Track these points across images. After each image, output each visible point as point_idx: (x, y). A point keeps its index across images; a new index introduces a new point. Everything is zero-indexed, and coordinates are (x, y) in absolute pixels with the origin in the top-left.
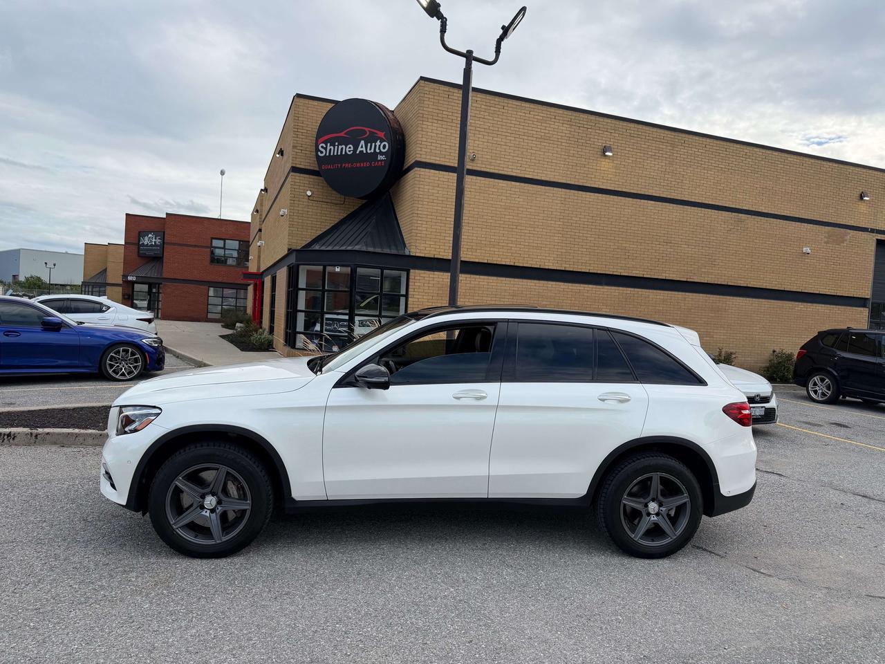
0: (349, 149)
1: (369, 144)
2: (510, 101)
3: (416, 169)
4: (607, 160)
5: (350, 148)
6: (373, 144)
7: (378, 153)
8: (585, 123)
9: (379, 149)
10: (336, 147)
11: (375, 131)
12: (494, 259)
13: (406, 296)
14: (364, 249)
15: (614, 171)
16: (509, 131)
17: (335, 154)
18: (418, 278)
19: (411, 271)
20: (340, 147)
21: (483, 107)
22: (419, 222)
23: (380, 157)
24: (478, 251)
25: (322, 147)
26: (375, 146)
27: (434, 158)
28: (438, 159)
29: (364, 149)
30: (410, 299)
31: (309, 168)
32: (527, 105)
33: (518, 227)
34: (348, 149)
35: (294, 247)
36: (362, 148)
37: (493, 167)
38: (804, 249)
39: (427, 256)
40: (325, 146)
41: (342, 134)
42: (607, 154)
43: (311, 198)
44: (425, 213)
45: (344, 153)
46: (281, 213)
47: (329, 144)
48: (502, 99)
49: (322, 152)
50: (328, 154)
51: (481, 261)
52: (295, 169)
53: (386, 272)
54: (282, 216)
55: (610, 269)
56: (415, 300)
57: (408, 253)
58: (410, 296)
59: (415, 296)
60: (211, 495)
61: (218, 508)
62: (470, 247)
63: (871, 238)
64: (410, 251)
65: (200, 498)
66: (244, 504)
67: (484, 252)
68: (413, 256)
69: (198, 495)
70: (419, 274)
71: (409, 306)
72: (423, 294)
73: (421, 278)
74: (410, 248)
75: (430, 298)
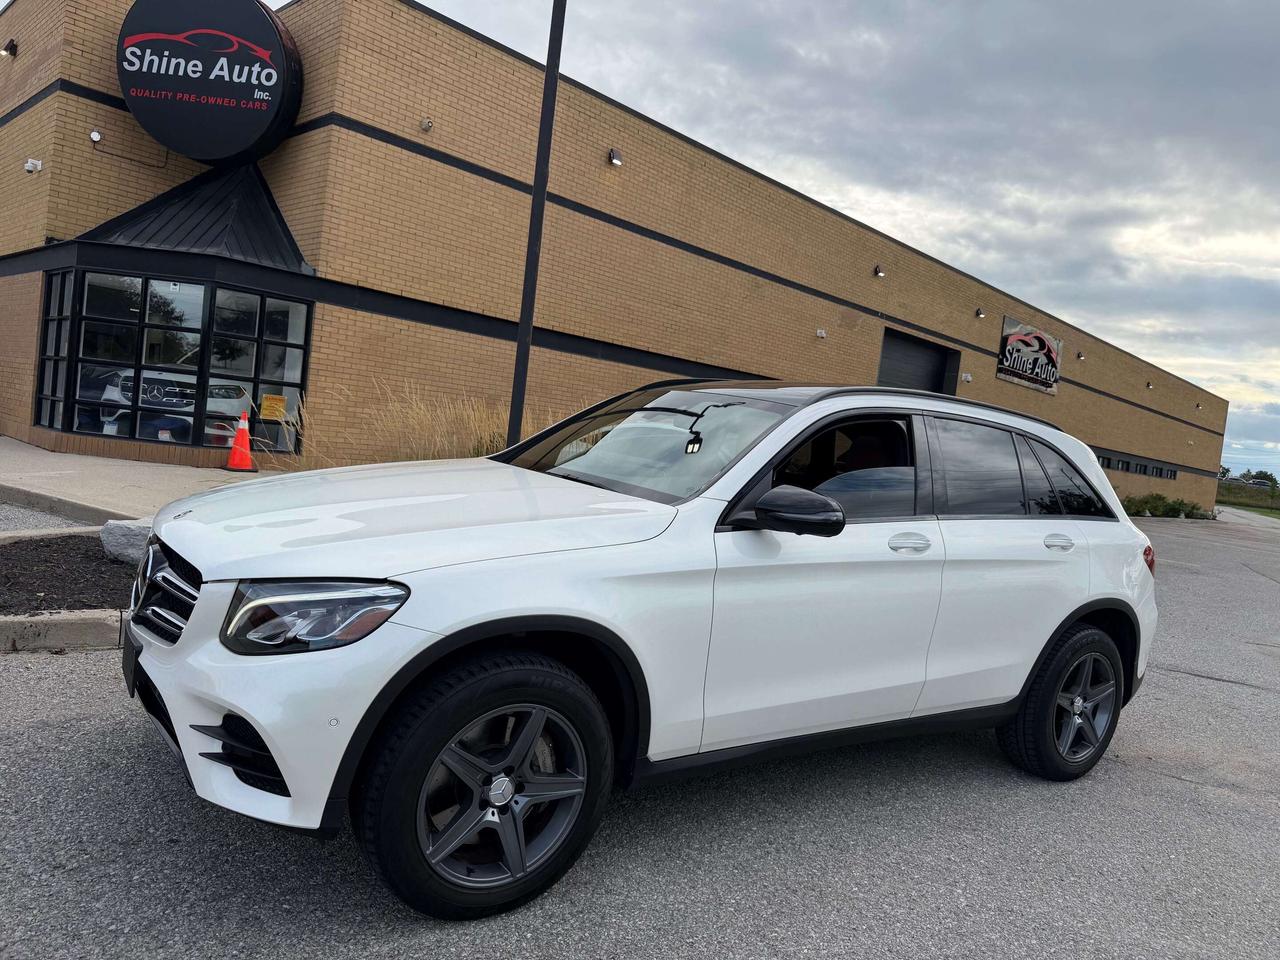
0: (194, 68)
1: (237, 68)
2: (487, 47)
3: (334, 127)
4: (613, 172)
5: (195, 66)
6: (246, 69)
7: (255, 86)
8: (588, 107)
9: (258, 78)
10: (165, 60)
11: (252, 46)
12: (453, 300)
13: (306, 348)
14: (226, 254)
15: (621, 189)
16: (482, 95)
17: (163, 71)
18: (329, 318)
19: (318, 305)
20: (174, 61)
21: (445, 46)
22: (333, 220)
23: (258, 94)
24: (429, 284)
25: (133, 53)
26: (250, 73)
27: (364, 114)
28: (371, 116)
29: (225, 73)
30: (313, 354)
31: (96, 88)
32: (510, 59)
34: (190, 68)
35: (59, 235)
36: (221, 69)
37: (456, 148)
38: (818, 331)
39: (345, 281)
40: (139, 53)
41: (180, 38)
42: (615, 161)
43: (98, 147)
44: (345, 206)
45: (181, 73)
46: (28, 166)
47: (148, 51)
48: (474, 41)
49: (132, 64)
50: (145, 69)
51: (433, 301)
52: (66, 86)
53: (269, 301)
54: (30, 172)
55: (610, 336)
56: (322, 356)
57: (311, 273)
58: (313, 349)
59: (322, 350)
60: (503, 775)
61: (516, 802)
62: (417, 276)
63: (880, 325)
64: (315, 270)
65: (484, 785)
66: (573, 787)
67: (438, 286)
68: (320, 279)
69: (480, 777)
70: (331, 311)
71: (312, 366)
72: (337, 347)
73: (334, 319)
74: (314, 263)
75: (349, 355)
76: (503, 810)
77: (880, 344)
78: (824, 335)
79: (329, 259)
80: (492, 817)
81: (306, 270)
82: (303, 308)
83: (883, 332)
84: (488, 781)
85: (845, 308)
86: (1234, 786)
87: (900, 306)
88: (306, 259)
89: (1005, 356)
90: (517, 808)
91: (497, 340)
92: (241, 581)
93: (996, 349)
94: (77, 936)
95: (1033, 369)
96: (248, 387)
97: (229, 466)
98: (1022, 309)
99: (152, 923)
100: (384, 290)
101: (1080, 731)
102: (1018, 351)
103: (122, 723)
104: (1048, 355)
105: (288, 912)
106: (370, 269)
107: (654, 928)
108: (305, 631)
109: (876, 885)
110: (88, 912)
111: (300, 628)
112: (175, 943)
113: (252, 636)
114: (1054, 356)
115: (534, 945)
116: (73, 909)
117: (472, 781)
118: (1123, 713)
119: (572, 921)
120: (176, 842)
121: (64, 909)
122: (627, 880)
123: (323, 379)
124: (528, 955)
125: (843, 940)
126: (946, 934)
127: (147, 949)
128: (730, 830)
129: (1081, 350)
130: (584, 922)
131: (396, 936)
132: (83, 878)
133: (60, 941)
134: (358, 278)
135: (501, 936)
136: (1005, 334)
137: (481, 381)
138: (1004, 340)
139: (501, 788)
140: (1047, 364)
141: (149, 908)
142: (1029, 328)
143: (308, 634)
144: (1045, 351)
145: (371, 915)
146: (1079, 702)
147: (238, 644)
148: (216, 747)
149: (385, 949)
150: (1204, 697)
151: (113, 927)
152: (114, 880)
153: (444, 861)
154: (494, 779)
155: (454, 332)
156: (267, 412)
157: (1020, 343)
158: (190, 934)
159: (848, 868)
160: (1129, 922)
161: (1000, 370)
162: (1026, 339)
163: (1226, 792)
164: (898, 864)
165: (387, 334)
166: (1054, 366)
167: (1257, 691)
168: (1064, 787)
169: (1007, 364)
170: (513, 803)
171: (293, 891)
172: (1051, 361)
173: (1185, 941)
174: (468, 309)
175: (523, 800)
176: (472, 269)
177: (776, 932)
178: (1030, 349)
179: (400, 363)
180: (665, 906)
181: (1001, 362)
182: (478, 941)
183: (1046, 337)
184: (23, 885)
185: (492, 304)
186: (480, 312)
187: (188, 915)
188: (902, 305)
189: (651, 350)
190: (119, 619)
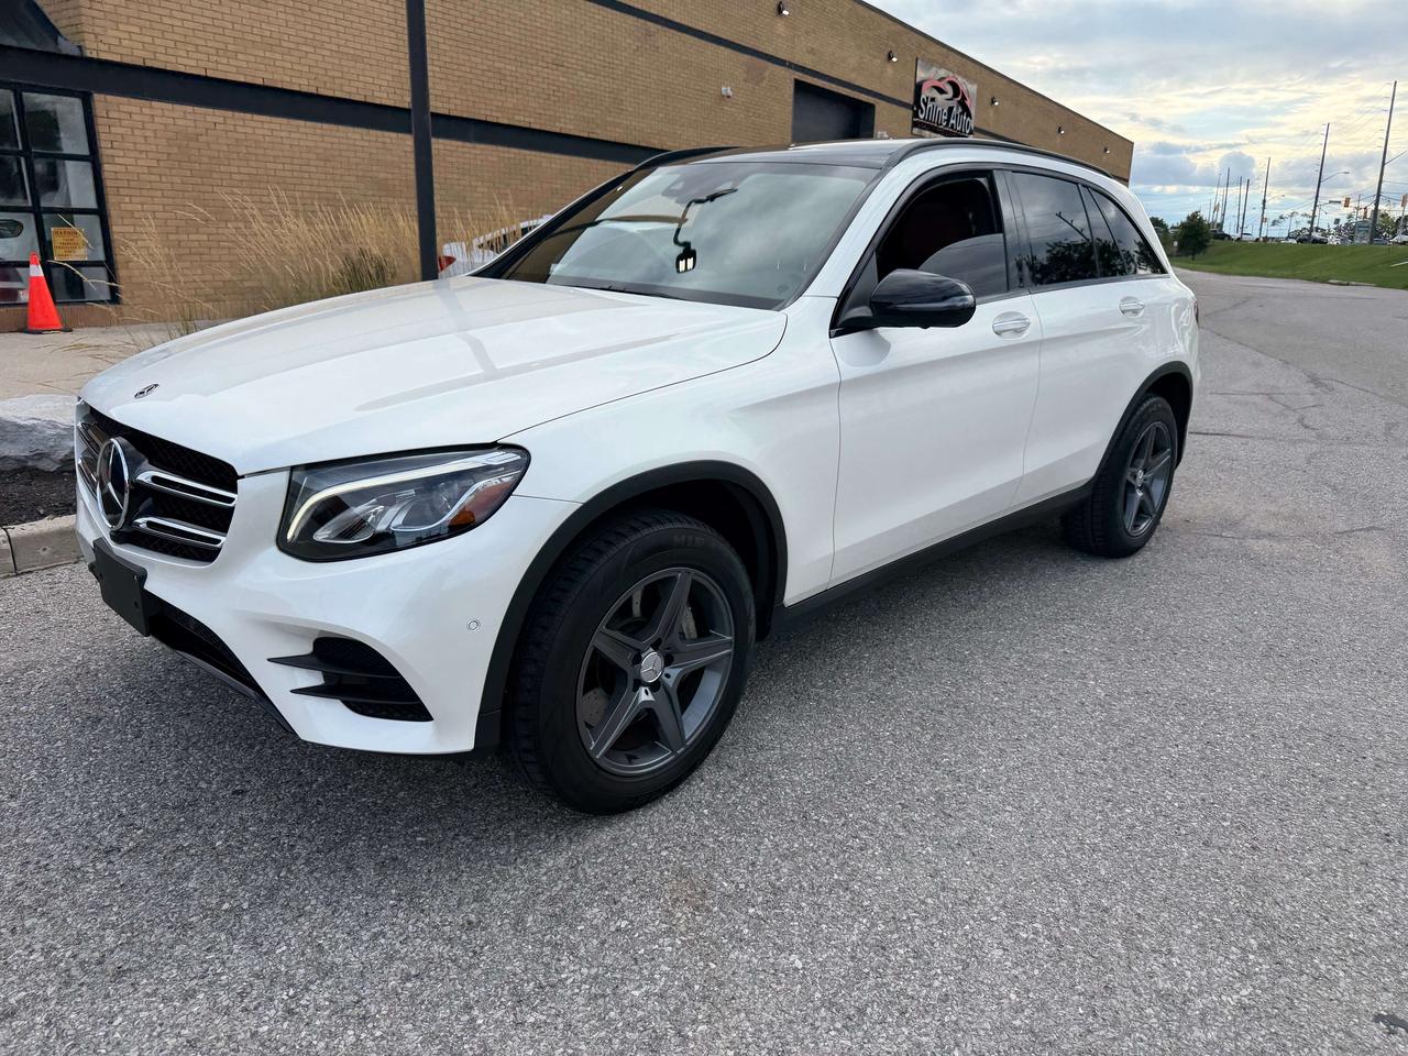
12: (276, 77)
13: (94, 159)
18: (115, 115)
19: (96, 96)
24: (240, 56)
30: (106, 167)
33: (313, 9)
38: (723, 89)
39: (127, 60)
53: (26, 96)
55: (482, 112)
56: (118, 168)
57: (76, 52)
58: (104, 159)
59: (117, 160)
60: (651, 649)
61: (668, 676)
62: (222, 46)
63: (787, 78)
64: (80, 47)
65: (634, 664)
66: (722, 646)
67: (252, 59)
68: (91, 60)
69: (630, 656)
70: (118, 105)
71: (108, 183)
72: (137, 154)
73: (123, 116)
74: (78, 37)
75: (154, 163)
76: (655, 687)
77: (791, 100)
78: (730, 93)
79: (97, 30)
80: (644, 696)
81: (67, 47)
82: (76, 103)
83: (792, 86)
84: (638, 660)
85: (746, 56)
86: (1270, 536)
87: (808, 52)
88: (61, 31)
89: (919, 107)
90: (670, 682)
91: (342, 128)
92: (293, 468)
93: (910, 99)
94: (187, 926)
95: (948, 120)
96: (28, 221)
97: (30, 328)
98: (934, 49)
99: (273, 892)
100: (182, 69)
101: (1142, 503)
102: (933, 100)
103: (83, 664)
104: (962, 103)
105: (426, 844)
106: (157, 41)
107: (826, 776)
108: (399, 520)
109: (1013, 691)
110: (184, 896)
111: (392, 519)
112: (315, 907)
113: (322, 535)
114: (968, 102)
115: (717, 820)
116: (163, 896)
117: (623, 662)
118: (1177, 473)
119: (741, 787)
120: (242, 792)
121: (151, 897)
122: (771, 732)
123: (127, 199)
124: (716, 832)
125: (1013, 753)
126: (1103, 727)
127: (285, 922)
128: (844, 661)
129: (995, 95)
130: (754, 785)
131: (565, 844)
132: (152, 858)
133: (168, 935)
134: (144, 54)
135: (678, 819)
136: (918, 80)
137: (331, 184)
138: (918, 88)
139: (651, 664)
140: (962, 113)
141: (257, 873)
142: (943, 73)
143: (405, 523)
144: (959, 98)
145: (524, 827)
146: (1140, 474)
147: (305, 549)
148: (314, 679)
149: (561, 861)
150: (1203, 453)
151: (226, 906)
152: (193, 851)
153: (606, 754)
154: (643, 656)
155: (284, 121)
156: (62, 251)
157: (935, 91)
158: (326, 894)
159: (977, 678)
160: (1252, 683)
161: (915, 124)
162: (940, 85)
163: (1266, 542)
164: (1021, 666)
165: (198, 131)
166: (969, 115)
167: (1244, 440)
168: (1129, 562)
169: (922, 116)
170: (664, 678)
171: (418, 820)
172: (966, 110)
173: (1306, 691)
174: (296, 88)
175: (675, 672)
176: (291, 32)
177: (946, 757)
178: (944, 96)
179: (223, 168)
180: (823, 751)
181: (916, 115)
182: (656, 830)
183: (960, 80)
184: (79, 882)
185: (326, 79)
186: (313, 90)
187: (311, 872)
188: (812, 51)
189: (533, 126)
190: (6, 539)
